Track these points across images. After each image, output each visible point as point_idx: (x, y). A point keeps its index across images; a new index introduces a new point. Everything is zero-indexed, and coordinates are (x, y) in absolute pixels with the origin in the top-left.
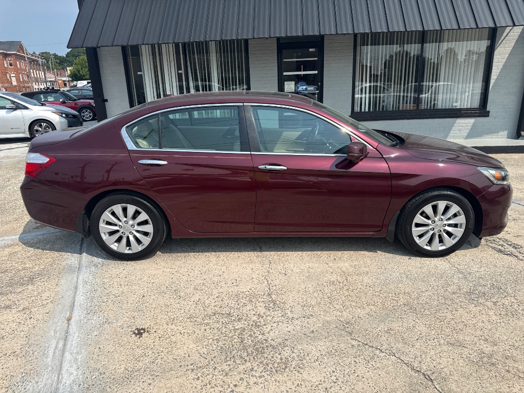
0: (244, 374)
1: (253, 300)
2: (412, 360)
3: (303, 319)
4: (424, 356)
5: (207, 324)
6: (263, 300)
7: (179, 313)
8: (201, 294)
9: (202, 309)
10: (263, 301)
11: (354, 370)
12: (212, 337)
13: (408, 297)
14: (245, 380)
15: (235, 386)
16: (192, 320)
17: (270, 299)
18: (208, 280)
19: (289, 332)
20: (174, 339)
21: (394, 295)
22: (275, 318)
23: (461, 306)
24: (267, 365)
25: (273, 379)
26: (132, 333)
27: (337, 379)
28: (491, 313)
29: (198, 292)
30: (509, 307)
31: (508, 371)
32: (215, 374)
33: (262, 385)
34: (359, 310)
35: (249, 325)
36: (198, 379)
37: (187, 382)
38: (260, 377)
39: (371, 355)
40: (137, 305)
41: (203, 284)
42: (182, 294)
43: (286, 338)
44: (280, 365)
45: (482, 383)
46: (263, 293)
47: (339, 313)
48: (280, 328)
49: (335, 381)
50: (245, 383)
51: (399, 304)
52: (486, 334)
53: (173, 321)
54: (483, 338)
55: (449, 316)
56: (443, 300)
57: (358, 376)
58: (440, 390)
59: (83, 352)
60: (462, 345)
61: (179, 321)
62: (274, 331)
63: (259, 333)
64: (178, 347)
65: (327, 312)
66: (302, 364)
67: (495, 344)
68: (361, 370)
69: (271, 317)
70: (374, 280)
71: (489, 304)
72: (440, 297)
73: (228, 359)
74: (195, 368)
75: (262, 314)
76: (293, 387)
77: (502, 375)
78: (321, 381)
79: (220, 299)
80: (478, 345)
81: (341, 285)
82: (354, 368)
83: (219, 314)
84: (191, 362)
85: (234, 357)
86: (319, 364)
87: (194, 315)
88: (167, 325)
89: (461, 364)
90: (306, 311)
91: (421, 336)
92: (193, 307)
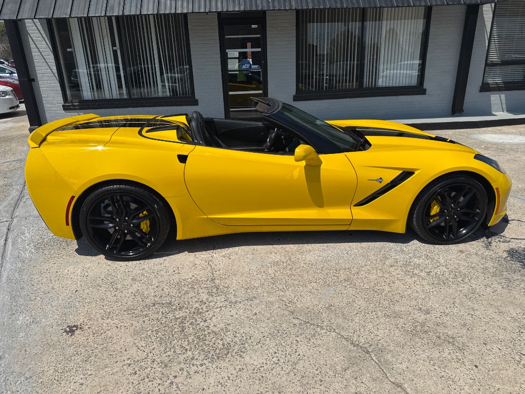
0: (185, 363)
1: (196, 287)
2: (351, 334)
3: (246, 301)
4: (362, 330)
5: (146, 316)
6: (205, 286)
7: (116, 306)
8: (140, 285)
9: (140, 300)
11: (296, 350)
12: (151, 328)
13: (349, 273)
14: (185, 370)
15: (175, 377)
16: (130, 312)
17: (213, 285)
18: (147, 269)
19: (232, 316)
20: (109, 333)
21: (335, 271)
22: (218, 304)
23: (398, 278)
24: (209, 352)
25: (214, 366)
26: (63, 331)
27: (279, 360)
28: (424, 283)
29: (137, 283)
30: (441, 276)
31: (439, 337)
32: (154, 366)
33: (203, 374)
34: (301, 288)
35: (190, 313)
36: (135, 373)
37: (124, 378)
38: (202, 365)
39: (312, 333)
40: (69, 300)
41: (143, 275)
42: (119, 286)
43: (229, 322)
44: (222, 351)
45: (415, 351)
46: (206, 279)
47: (281, 293)
48: (222, 312)
49: (277, 362)
50: (185, 373)
51: (340, 280)
52: (420, 303)
53: (108, 315)
54: (417, 307)
55: (387, 289)
56: (381, 273)
57: (299, 355)
58: (377, 361)
59: (7, 356)
60: (397, 315)
61: (115, 315)
62: (216, 317)
63: (201, 320)
64: (114, 342)
65: (271, 293)
66: (244, 347)
67: (427, 312)
68: (302, 349)
69: (214, 303)
70: (316, 257)
71: (422, 274)
72: (379, 271)
73: (167, 350)
74: (132, 362)
75: (204, 300)
76: (234, 372)
77: (434, 341)
78: (262, 363)
79: (161, 289)
80: (412, 315)
81: (285, 264)
82: (296, 347)
83: (159, 304)
84: (128, 357)
85: (174, 347)
86: (261, 346)
87: (132, 307)
88: (103, 319)
89: (397, 335)
90: (250, 294)
91: (360, 310)
92: (131, 298)
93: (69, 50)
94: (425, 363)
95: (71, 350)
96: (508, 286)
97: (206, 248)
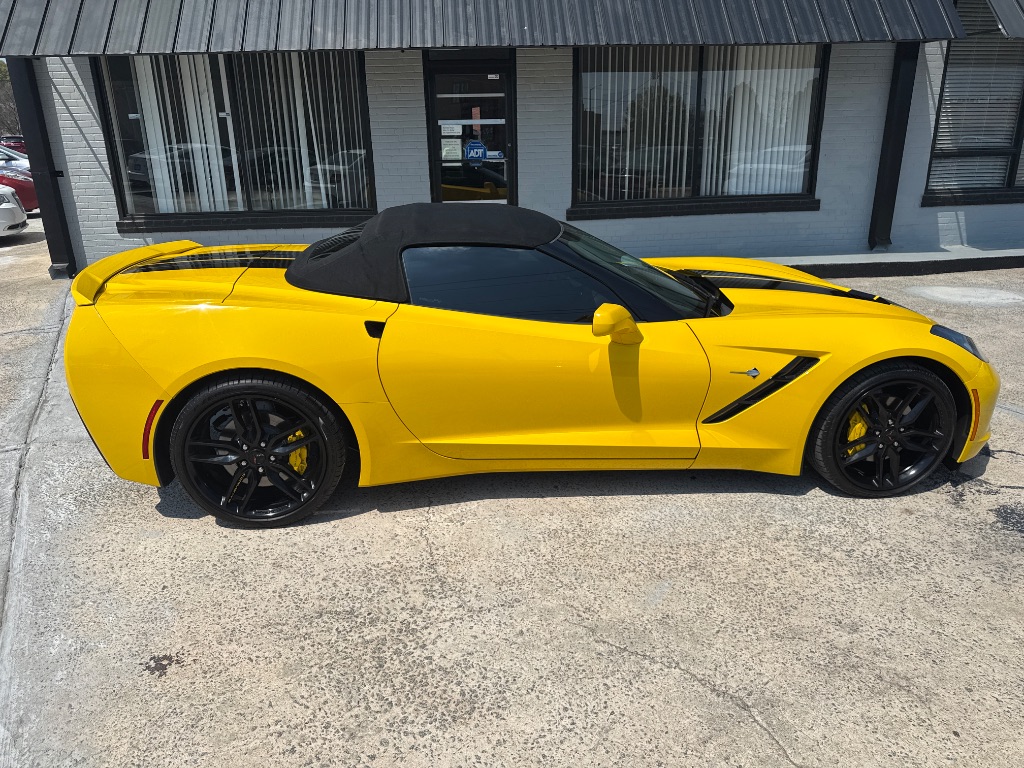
0: (389, 731)
1: (399, 580)
2: (711, 673)
3: (500, 608)
4: (731, 663)
5: (307, 636)
6: (419, 577)
7: (245, 617)
8: (289, 576)
9: (293, 605)
10: (419, 580)
11: (606, 702)
12: (319, 661)
13: (696, 553)
14: (391, 744)
15: (372, 757)
16: (272, 630)
17: (434, 575)
18: (301, 545)
19: (475, 637)
20: (235, 672)
21: (669, 549)
22: (445, 613)
23: (791, 562)
24: (436, 708)
26: (143, 667)
27: (573, 724)
28: (843, 571)
29: (283, 571)
30: (873, 559)
31: (880, 678)
32: (328, 737)
33: (427, 751)
34: (606, 582)
35: (393, 631)
36: (293, 751)
37: (270, 759)
38: (422, 734)
39: (635, 670)
40: (150, 607)
41: (294, 555)
42: (249, 578)
43: (471, 649)
44: (461, 705)
45: (836, 704)
46: (418, 565)
47: (569, 593)
48: (456, 630)
49: (569, 726)
50: (392, 751)
51: (680, 567)
52: (837, 611)
53: (231, 635)
54: (833, 620)
55: (772, 583)
56: (759, 554)
57: (612, 713)
58: (765, 725)
59: (33, 717)
60: (796, 635)
61: (244, 635)
62: (443, 639)
63: (414, 646)
64: (246, 688)
65: (547, 591)
66: (504, 699)
67: (854, 629)
68: (619, 701)
69: (438, 612)
70: (631, 522)
71: (837, 555)
72: (753, 549)
73: (353, 704)
74: (285, 728)
75: (419, 606)
76: (488, 747)
77: (870, 685)
78: (543, 730)
79: (330, 584)
80: (825, 634)
81: (570, 535)
82: (605, 699)
83: (330, 613)
84: (276, 718)
85: (365, 698)
86: (538, 697)
87: (277, 620)
88: (220, 643)
89: (798, 673)
90: (507, 594)
91: (723, 625)
92: (274, 602)
93: (132, 116)
94: (857, 727)
95: (162, 705)
96: (1002, 578)
97: (415, 504)
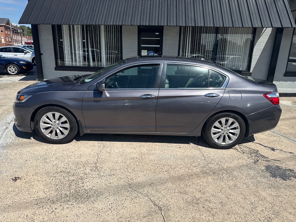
0: (63, 203)
1: (85, 166)
2: (156, 200)
3: (108, 176)
4: (163, 198)
5: (55, 177)
6: (91, 166)
7: (42, 170)
9: (55, 169)
10: (91, 167)
11: (123, 203)
12: (55, 183)
13: (170, 168)
14: (62, 206)
15: (56, 209)
16: (47, 174)
17: (95, 166)
18: (65, 154)
19: (98, 183)
20: (33, 183)
21: (162, 166)
22: (93, 175)
23: (195, 173)
24: (78, 199)
25: (77, 206)
26: (12, 179)
27: (112, 207)
28: (209, 178)
29: (57, 160)
30: (220, 175)
31: (204, 207)
32: (48, 202)
33: (70, 209)
34: (140, 173)
35: (77, 178)
36: (37, 204)
37: (31, 205)
38: (71, 205)
39: (136, 196)
40: (20, 165)
41: (62, 156)
42: (48, 161)
43: (95, 185)
44: (85, 199)
45: (187, 212)
46: (92, 163)
47: (129, 174)
48: (93, 180)
49: (110, 208)
50: (62, 208)
51: (163, 171)
52: (201, 188)
53: (36, 174)
54: (199, 190)
55: (187, 178)
57: (123, 206)
58: (163, 215)
60: (186, 193)
61: (40, 174)
62: (89, 182)
64: (34, 188)
65: (123, 173)
66: (97, 199)
67: (204, 193)
68: (127, 203)
69: (91, 175)
70: (156, 157)
71: (210, 173)
72: (187, 169)
73: (58, 195)
74: (38, 198)
75: (87, 173)
76: (86, 211)
77: (200, 209)
78: (103, 208)
79: (68, 164)
80: (194, 194)
81: (137, 159)
82: (123, 202)
83: (64, 172)
84: (37, 196)
85: (62, 194)
86: (106, 199)
87: (50, 172)
88: (33, 176)
89: (181, 203)
90: (112, 172)
91: (167, 188)
92: (51, 168)
93: (61, 40)
94: (189, 219)
95: (11, 189)
